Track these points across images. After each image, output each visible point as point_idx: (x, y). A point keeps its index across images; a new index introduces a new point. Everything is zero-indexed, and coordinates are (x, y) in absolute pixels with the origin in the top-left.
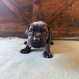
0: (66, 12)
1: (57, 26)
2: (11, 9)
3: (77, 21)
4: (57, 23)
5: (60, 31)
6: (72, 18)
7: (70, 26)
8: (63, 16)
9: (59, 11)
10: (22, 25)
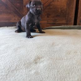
0: (53, 3)
1: (46, 16)
2: (3, 1)
3: (63, 12)
4: (46, 14)
5: (49, 21)
6: (59, 9)
7: (57, 16)
8: (51, 7)
9: (47, 2)
10: (14, 16)
